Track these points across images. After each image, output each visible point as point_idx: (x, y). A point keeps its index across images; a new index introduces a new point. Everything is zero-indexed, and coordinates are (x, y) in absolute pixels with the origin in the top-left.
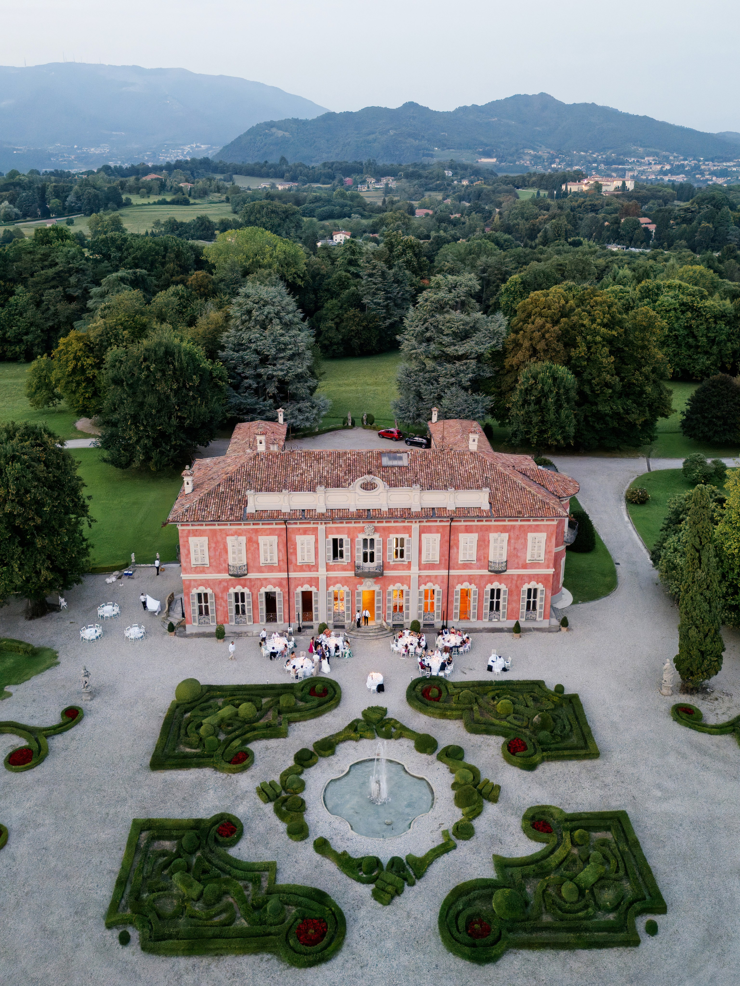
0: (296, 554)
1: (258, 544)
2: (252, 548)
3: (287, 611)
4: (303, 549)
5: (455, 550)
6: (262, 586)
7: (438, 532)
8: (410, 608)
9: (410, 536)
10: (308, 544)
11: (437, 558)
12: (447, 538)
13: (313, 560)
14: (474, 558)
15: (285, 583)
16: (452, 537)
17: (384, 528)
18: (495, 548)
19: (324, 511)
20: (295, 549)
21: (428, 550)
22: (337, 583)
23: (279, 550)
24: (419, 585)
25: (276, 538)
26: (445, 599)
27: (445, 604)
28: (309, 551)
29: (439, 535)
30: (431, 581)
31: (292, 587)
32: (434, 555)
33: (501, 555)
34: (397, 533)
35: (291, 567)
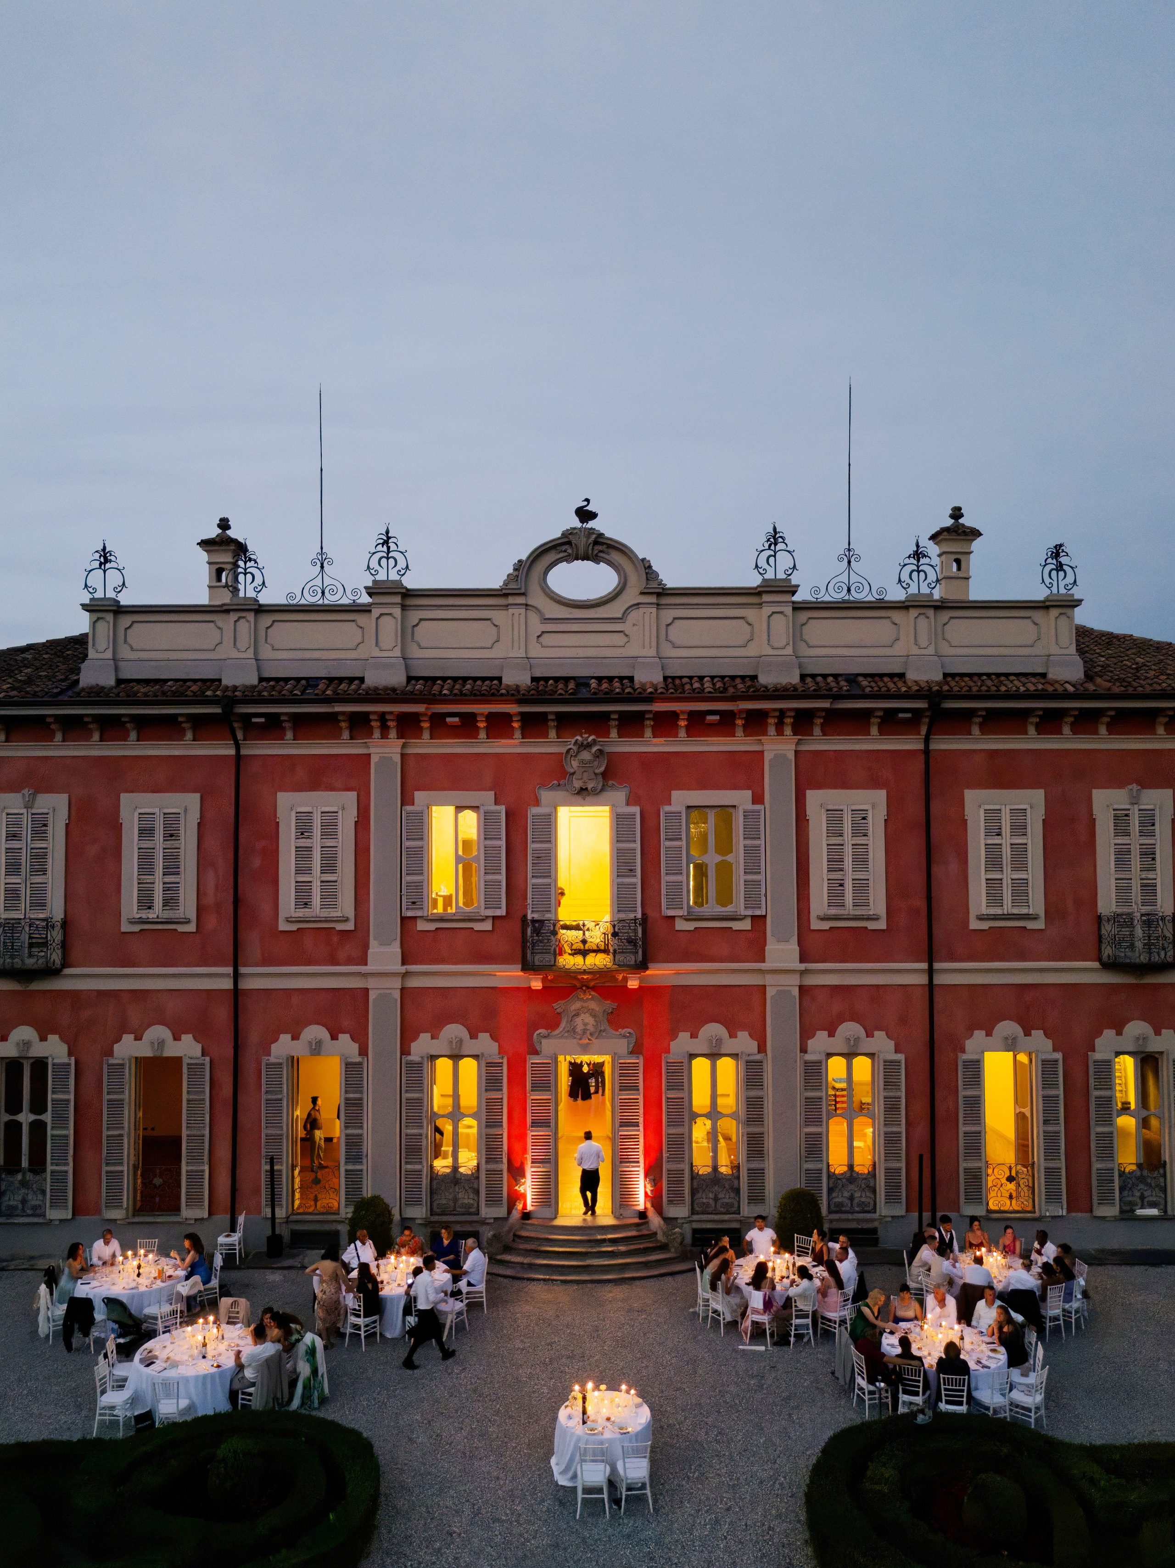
0: (276, 882)
1: (117, 828)
2: (92, 850)
3: (224, 1152)
4: (303, 853)
5: (953, 867)
6: (123, 1028)
7: (874, 783)
8: (770, 1144)
9: (758, 799)
10: (329, 829)
11: (878, 904)
12: (915, 809)
13: (346, 905)
14: (1037, 904)
15: (222, 1014)
16: (936, 807)
17: (649, 762)
18: (1122, 857)
19: (396, 678)
20: (272, 856)
21: (835, 863)
22: (446, 1018)
23: (203, 861)
24: (806, 1034)
25: (193, 800)
26: (921, 1107)
27: (922, 1130)
28: (329, 866)
29: (880, 796)
30: (855, 1017)
31: (253, 1037)
32: (861, 887)
33: (1149, 889)
34: (703, 784)
35: (253, 941)
